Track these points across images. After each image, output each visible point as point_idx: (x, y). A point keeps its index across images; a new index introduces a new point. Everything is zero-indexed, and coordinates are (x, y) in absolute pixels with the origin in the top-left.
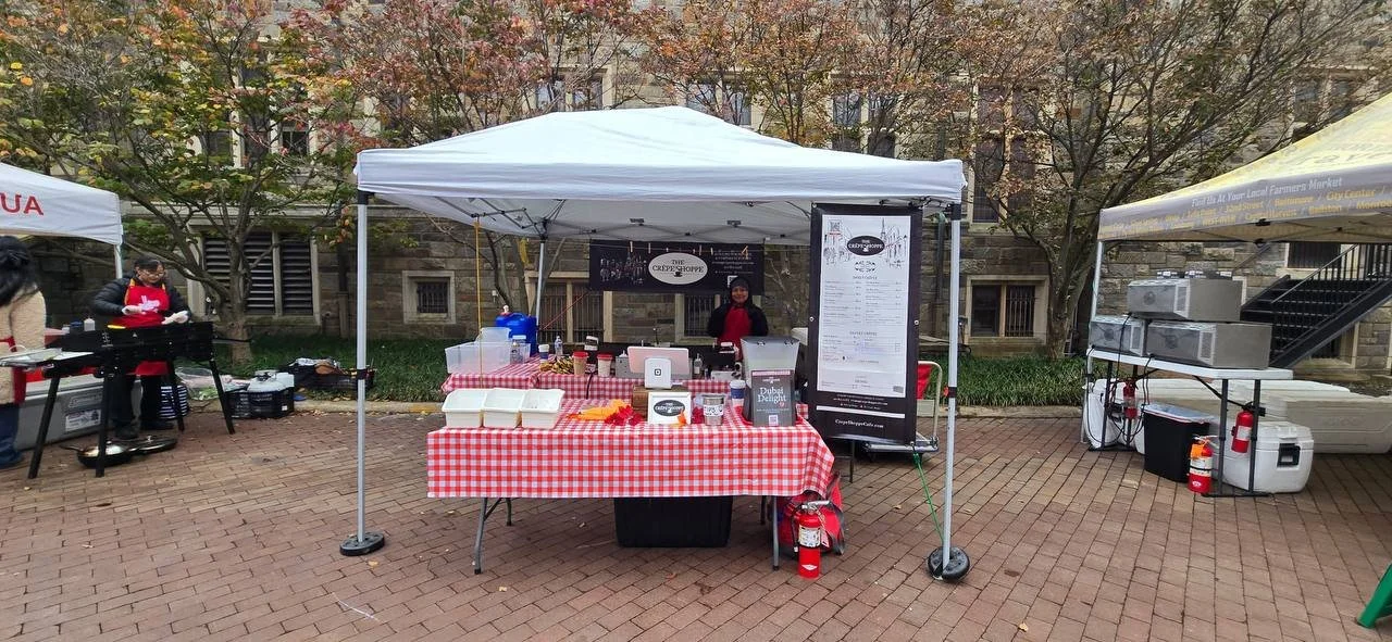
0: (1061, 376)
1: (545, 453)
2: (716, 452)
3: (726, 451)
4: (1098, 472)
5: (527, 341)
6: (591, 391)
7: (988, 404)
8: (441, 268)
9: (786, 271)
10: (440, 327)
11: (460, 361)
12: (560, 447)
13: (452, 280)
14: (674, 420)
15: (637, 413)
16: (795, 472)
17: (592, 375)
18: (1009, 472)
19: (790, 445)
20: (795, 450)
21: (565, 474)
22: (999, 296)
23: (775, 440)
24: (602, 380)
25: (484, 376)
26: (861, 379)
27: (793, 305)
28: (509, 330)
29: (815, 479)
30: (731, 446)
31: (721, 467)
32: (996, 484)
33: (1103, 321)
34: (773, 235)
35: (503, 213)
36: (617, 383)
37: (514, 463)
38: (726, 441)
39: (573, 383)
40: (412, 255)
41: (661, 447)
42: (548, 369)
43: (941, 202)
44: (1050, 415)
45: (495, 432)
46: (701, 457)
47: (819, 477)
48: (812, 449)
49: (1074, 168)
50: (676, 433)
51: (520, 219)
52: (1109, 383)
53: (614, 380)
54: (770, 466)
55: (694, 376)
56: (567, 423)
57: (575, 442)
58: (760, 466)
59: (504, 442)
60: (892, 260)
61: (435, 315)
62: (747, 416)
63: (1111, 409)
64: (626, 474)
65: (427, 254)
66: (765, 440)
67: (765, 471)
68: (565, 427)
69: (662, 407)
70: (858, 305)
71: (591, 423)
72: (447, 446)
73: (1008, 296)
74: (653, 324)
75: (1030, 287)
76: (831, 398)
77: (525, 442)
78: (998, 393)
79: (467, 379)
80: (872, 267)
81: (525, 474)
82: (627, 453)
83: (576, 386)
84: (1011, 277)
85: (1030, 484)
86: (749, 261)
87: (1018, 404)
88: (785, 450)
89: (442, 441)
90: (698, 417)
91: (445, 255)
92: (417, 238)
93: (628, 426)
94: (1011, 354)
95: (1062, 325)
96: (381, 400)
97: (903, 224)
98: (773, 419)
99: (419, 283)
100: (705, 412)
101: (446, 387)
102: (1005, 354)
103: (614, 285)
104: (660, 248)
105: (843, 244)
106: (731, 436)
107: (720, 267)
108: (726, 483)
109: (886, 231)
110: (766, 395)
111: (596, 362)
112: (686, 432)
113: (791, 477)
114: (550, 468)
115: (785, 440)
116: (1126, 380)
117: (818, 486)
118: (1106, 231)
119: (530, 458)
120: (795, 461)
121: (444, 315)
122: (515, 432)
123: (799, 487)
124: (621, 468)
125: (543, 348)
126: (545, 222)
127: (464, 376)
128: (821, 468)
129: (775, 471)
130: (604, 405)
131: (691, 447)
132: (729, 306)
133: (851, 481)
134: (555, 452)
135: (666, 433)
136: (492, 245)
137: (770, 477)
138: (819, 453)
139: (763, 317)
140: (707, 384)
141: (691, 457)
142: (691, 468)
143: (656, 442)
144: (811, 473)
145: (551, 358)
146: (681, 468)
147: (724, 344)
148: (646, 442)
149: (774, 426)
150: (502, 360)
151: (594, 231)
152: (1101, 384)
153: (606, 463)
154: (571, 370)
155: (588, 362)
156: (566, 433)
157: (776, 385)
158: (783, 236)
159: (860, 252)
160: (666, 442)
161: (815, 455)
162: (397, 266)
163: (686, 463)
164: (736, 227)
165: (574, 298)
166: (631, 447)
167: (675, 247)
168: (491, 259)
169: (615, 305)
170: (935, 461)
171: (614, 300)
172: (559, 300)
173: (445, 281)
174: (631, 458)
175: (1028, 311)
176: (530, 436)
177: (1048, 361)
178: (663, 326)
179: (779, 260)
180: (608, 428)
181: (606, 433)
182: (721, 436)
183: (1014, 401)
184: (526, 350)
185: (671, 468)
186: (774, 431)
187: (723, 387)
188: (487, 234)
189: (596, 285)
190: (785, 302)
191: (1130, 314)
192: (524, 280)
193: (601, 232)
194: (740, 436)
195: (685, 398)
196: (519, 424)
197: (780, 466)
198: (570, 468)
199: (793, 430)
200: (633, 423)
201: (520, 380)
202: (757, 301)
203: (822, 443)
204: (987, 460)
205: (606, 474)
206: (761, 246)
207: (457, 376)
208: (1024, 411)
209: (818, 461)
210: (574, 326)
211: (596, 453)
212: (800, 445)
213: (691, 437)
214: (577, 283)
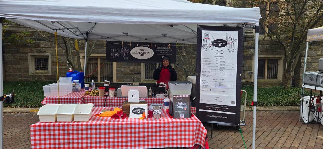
0: (290, 94)
1: (84, 132)
2: (158, 129)
3: (162, 129)
4: (308, 133)
5: (80, 82)
6: (106, 104)
7: (262, 105)
8: (45, 52)
9: (184, 54)
10: (45, 76)
11: (50, 91)
12: (91, 129)
13: (50, 57)
14: (141, 116)
15: (125, 113)
16: (191, 137)
17: (107, 96)
18: (273, 133)
19: (189, 126)
20: (191, 128)
21: (94, 140)
22: (265, 63)
23: (183, 124)
24: (111, 98)
25: (60, 97)
26: (218, 99)
27: (187, 67)
28: (71, 78)
29: (199, 140)
30: (164, 127)
31: (160, 136)
32: (269, 139)
33: (309, 73)
34: (180, 40)
35: (68, 29)
36: (117, 100)
37: (71, 137)
38: (162, 125)
39: (99, 100)
40: (31, 46)
41: (135, 128)
42: (88, 94)
43: (251, 25)
44: (287, 110)
45: (62, 124)
46: (152, 132)
47: (201, 139)
48: (198, 128)
49: (295, 14)
50: (141, 122)
51: (76, 32)
52: (311, 97)
53: (116, 98)
54: (181, 135)
55: (149, 96)
56: (95, 118)
57: (98, 127)
58: (177, 135)
59: (66, 128)
60: (231, 49)
61: (43, 71)
62: (171, 114)
63: (311, 108)
64: (120, 140)
65: (38, 46)
66: (179, 124)
67: (179, 137)
68: (93, 120)
69: (135, 111)
70: (216, 68)
71: (105, 118)
72: (40, 130)
73: (268, 63)
74: (132, 74)
75: (276, 60)
76: (205, 106)
77: (75, 128)
78: (266, 101)
79: (53, 99)
80: (222, 52)
81: (76, 141)
82: (120, 131)
83: (100, 101)
84: (269, 56)
85: (282, 138)
86: (170, 50)
87: (274, 105)
88: (187, 128)
89: (37, 128)
90: (151, 115)
91: (47, 47)
92: (34, 39)
93: (121, 119)
94: (269, 86)
95: (290, 75)
96: (17, 107)
97: (235, 34)
98: (182, 115)
99: (36, 58)
100: (154, 113)
101: (44, 102)
102: (267, 85)
103: (116, 59)
104: (135, 44)
105: (210, 42)
106: (164, 123)
107: (159, 52)
108: (162, 142)
109: (228, 37)
110: (179, 105)
111: (108, 91)
112: (146, 122)
113: (189, 140)
114: (87, 138)
115: (187, 124)
116: (318, 97)
117: (200, 142)
118: (310, 38)
119: (78, 134)
120: (191, 133)
121: (46, 71)
122: (71, 123)
123: (193, 144)
124: (118, 137)
125: (86, 85)
126: (87, 33)
127: (51, 98)
128: (202, 135)
129: (183, 137)
130: (111, 110)
131: (148, 128)
132: (162, 68)
133: (212, 138)
134: (89, 132)
135: (137, 122)
136: (65, 42)
137: (181, 139)
138: (201, 129)
139: (175, 72)
140: (154, 99)
141: (148, 132)
142: (148, 136)
143: (133, 126)
144: (198, 137)
145: (90, 89)
146: (144, 137)
147: (161, 83)
148: (129, 126)
149: (182, 119)
150: (68, 91)
151: (108, 37)
152: (307, 98)
153: (111, 135)
154: (98, 95)
155: (105, 91)
156: (94, 123)
157: (183, 101)
158: (183, 40)
159: (217, 46)
160: (137, 126)
161: (199, 130)
162: (26, 51)
163: (146, 134)
164: (165, 36)
165: (101, 64)
166: (122, 128)
167: (141, 44)
168: (65, 49)
169: (117, 67)
170: (244, 129)
171: (117, 65)
172: (95, 65)
173: (47, 57)
174: (122, 133)
175: (275, 69)
176: (78, 125)
177: (284, 88)
178: (136, 75)
179: (182, 50)
180: (112, 120)
181: (112, 123)
182: (160, 123)
183: (272, 104)
184: (79, 86)
185: (139, 137)
186: (182, 120)
187: (160, 101)
188: (63, 38)
189: (109, 59)
190: (183, 66)
191: (320, 71)
192: (79, 57)
193: (111, 38)
194: (168, 123)
195: (145, 107)
196: (73, 120)
197: (185, 135)
198: (96, 138)
199: (190, 120)
200: (123, 118)
201: (76, 99)
202: (173, 66)
203: (202, 125)
204: (264, 128)
205: (111, 140)
206: (175, 44)
207: (48, 98)
208: (276, 108)
209: (200, 133)
210: (101, 76)
211: (107, 131)
212: (193, 126)
213: (148, 123)
214: (102, 59)
